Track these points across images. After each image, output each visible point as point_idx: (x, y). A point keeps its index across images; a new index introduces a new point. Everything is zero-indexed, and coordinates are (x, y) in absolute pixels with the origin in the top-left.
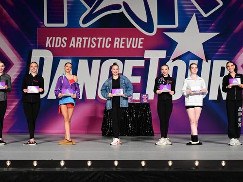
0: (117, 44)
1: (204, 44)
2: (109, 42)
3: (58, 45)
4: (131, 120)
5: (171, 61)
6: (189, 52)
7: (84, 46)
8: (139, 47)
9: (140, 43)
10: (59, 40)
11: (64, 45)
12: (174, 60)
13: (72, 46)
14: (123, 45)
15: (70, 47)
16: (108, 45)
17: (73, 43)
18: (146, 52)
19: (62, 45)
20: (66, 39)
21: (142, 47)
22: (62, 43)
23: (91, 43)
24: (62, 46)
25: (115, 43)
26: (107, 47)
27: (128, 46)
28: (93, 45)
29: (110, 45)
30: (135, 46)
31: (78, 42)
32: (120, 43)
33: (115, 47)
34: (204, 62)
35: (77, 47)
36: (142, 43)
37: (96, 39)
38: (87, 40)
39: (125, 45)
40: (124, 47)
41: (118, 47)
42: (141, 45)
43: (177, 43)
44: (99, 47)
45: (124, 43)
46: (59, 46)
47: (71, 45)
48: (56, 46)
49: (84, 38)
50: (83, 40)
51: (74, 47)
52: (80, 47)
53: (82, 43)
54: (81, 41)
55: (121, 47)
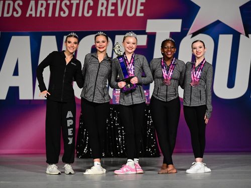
0: (102, 11)
1: (242, 8)
2: (90, 8)
3: (8, 13)
4: (121, 132)
5: (189, 36)
6: (218, 22)
7: (50, 15)
8: (138, 14)
9: (140, 8)
10: (9, 5)
11: (17, 13)
12: (194, 34)
13: (31, 15)
14: (112, 11)
15: (28, 15)
16: (88, 12)
17: (31, 10)
18: (150, 22)
19: (15, 13)
20: (21, 3)
21: (142, 15)
22: (14, 10)
23: (61, 9)
24: (15, 15)
25: (100, 8)
26: (86, 15)
27: (120, 14)
28: (64, 13)
29: (91, 12)
30: (131, 12)
31: (39, 9)
32: (107, 8)
33: (99, 15)
34: (243, 37)
35: (38, 15)
36: (142, 8)
37: (68, 3)
38: (55, 5)
39: (115, 11)
40: (113, 15)
41: (104, 15)
42: (141, 11)
43: (199, 8)
44: (73, 15)
45: (113, 8)
46: (10, 15)
47: (29, 12)
48: (5, 15)
49: (49, 2)
50: (48, 5)
51: (34, 15)
52: (43, 15)
53: (47, 9)
54: (45, 6)
55: (109, 14)
